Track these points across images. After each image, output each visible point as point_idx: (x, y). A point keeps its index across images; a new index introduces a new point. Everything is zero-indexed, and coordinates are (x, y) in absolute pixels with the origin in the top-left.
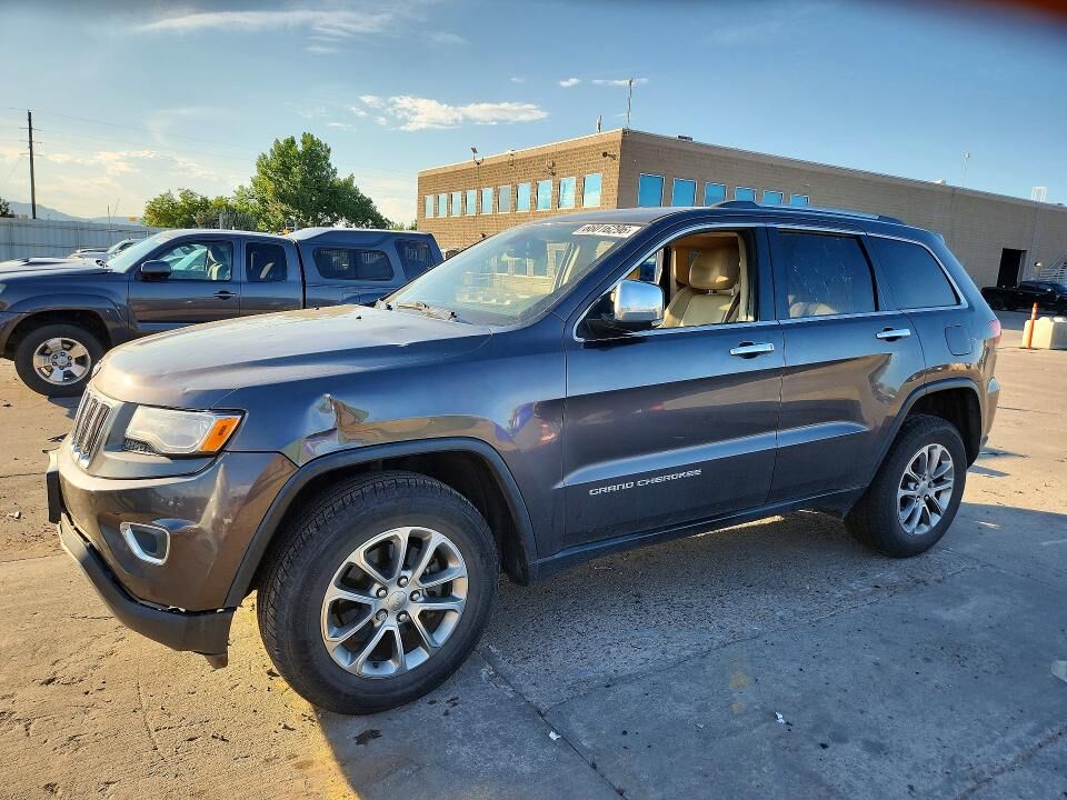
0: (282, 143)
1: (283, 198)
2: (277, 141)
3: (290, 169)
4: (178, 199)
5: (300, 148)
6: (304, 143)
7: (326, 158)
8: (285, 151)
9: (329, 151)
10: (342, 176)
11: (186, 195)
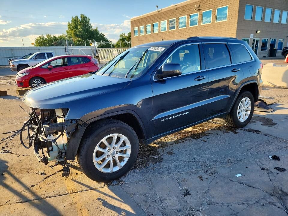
0: (74, 18)
1: (77, 35)
2: (73, 17)
3: (77, 26)
4: (46, 37)
5: (80, 19)
6: (81, 17)
7: (89, 22)
8: (75, 20)
9: (89, 20)
10: (94, 28)
11: (48, 36)
